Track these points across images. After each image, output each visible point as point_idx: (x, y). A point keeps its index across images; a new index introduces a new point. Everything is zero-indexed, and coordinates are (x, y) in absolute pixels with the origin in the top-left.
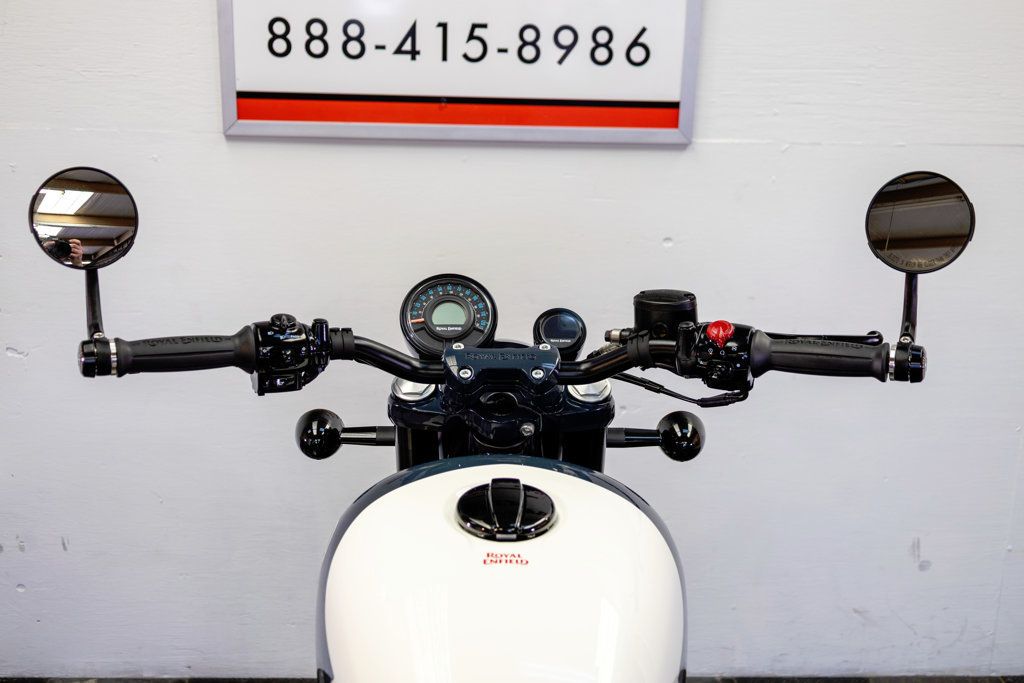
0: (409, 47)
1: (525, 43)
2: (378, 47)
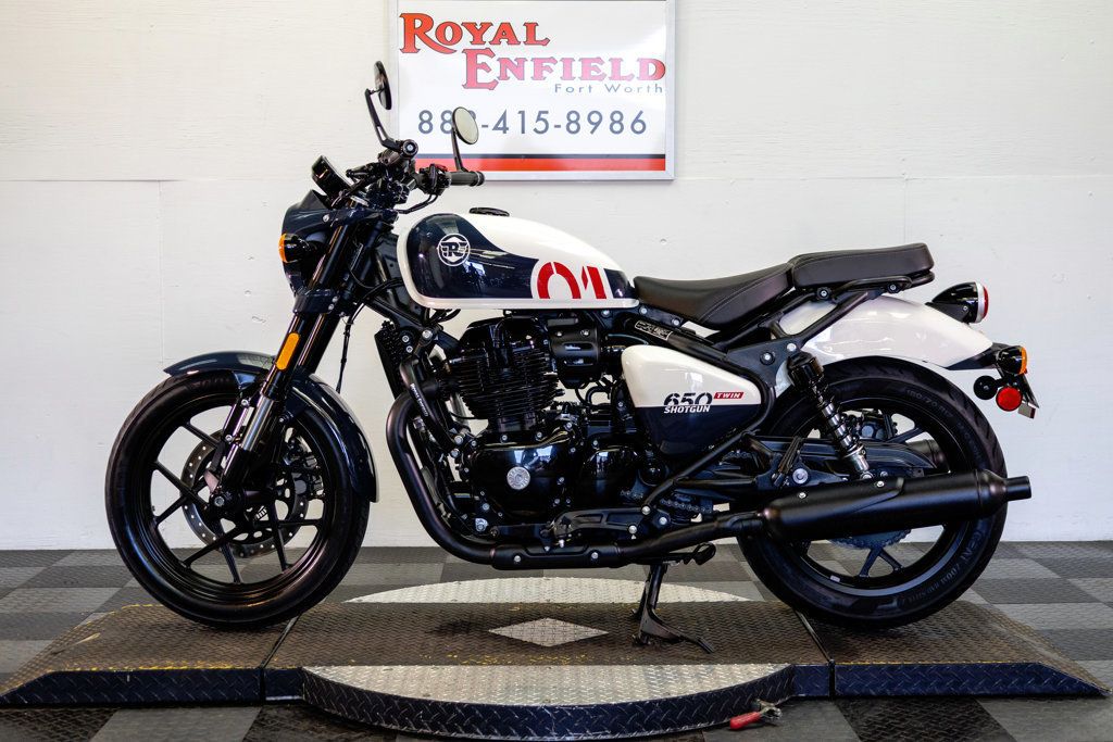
0: (501, 125)
1: (571, 122)
2: (483, 126)
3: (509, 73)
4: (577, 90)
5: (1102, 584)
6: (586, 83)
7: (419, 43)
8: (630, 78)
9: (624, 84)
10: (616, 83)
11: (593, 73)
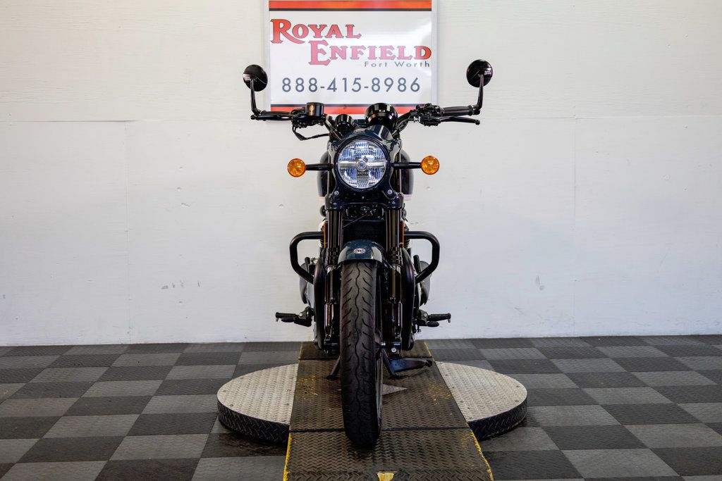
0: (332, 87)
1: (374, 85)
2: (322, 87)
3: (337, 55)
4: (378, 65)
5: (694, 360)
6: (383, 61)
7: (282, 37)
8: (410, 58)
9: (407, 61)
10: (401, 61)
11: (388, 55)
